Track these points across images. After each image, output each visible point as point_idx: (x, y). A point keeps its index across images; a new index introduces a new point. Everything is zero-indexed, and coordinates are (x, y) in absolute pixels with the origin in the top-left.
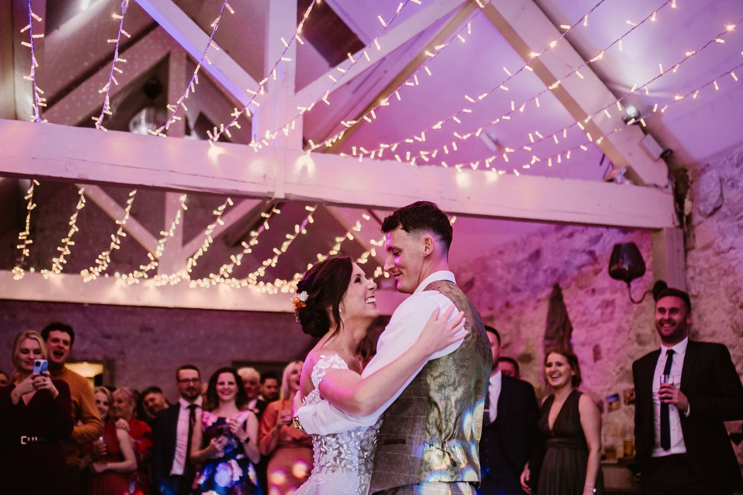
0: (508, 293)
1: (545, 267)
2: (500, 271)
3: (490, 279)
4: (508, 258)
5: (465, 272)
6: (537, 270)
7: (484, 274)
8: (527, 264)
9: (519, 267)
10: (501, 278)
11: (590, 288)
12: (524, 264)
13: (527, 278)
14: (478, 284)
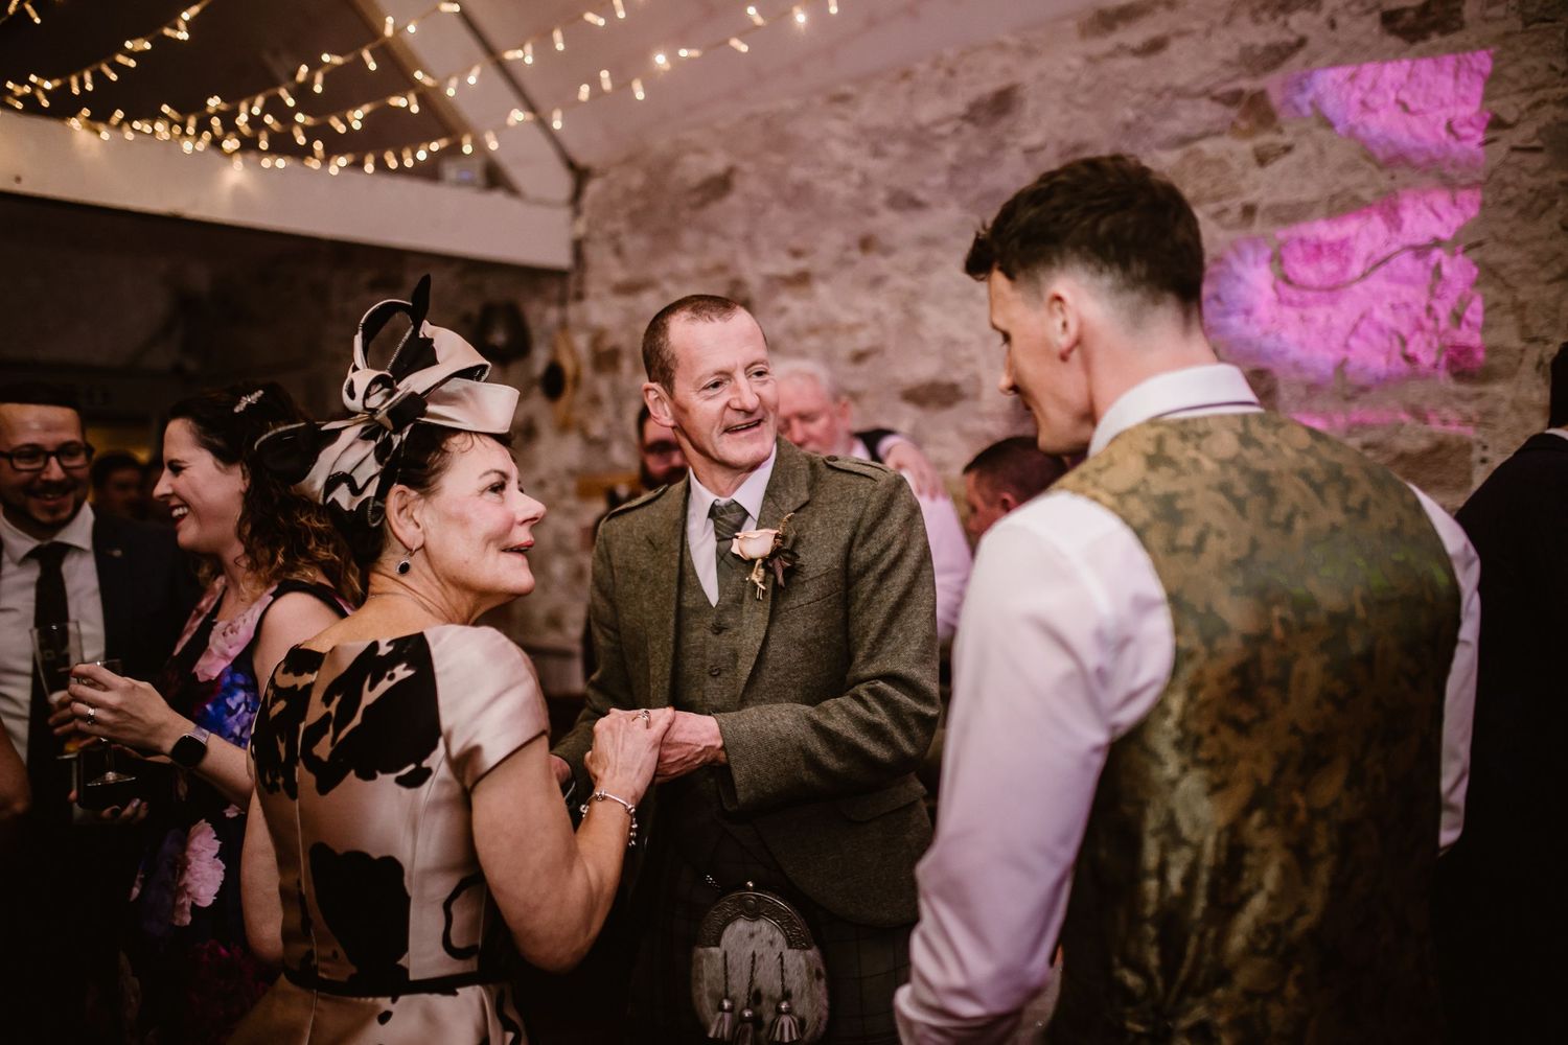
0: (871, 212)
1: (1035, 138)
2: (839, 152)
3: (798, 173)
4: (872, 111)
5: (700, 151)
6: (999, 146)
7: (777, 159)
8: (957, 131)
9: (921, 140)
10: (845, 168)
11: (1235, 205)
12: (945, 129)
13: (954, 169)
14: (750, 184)
